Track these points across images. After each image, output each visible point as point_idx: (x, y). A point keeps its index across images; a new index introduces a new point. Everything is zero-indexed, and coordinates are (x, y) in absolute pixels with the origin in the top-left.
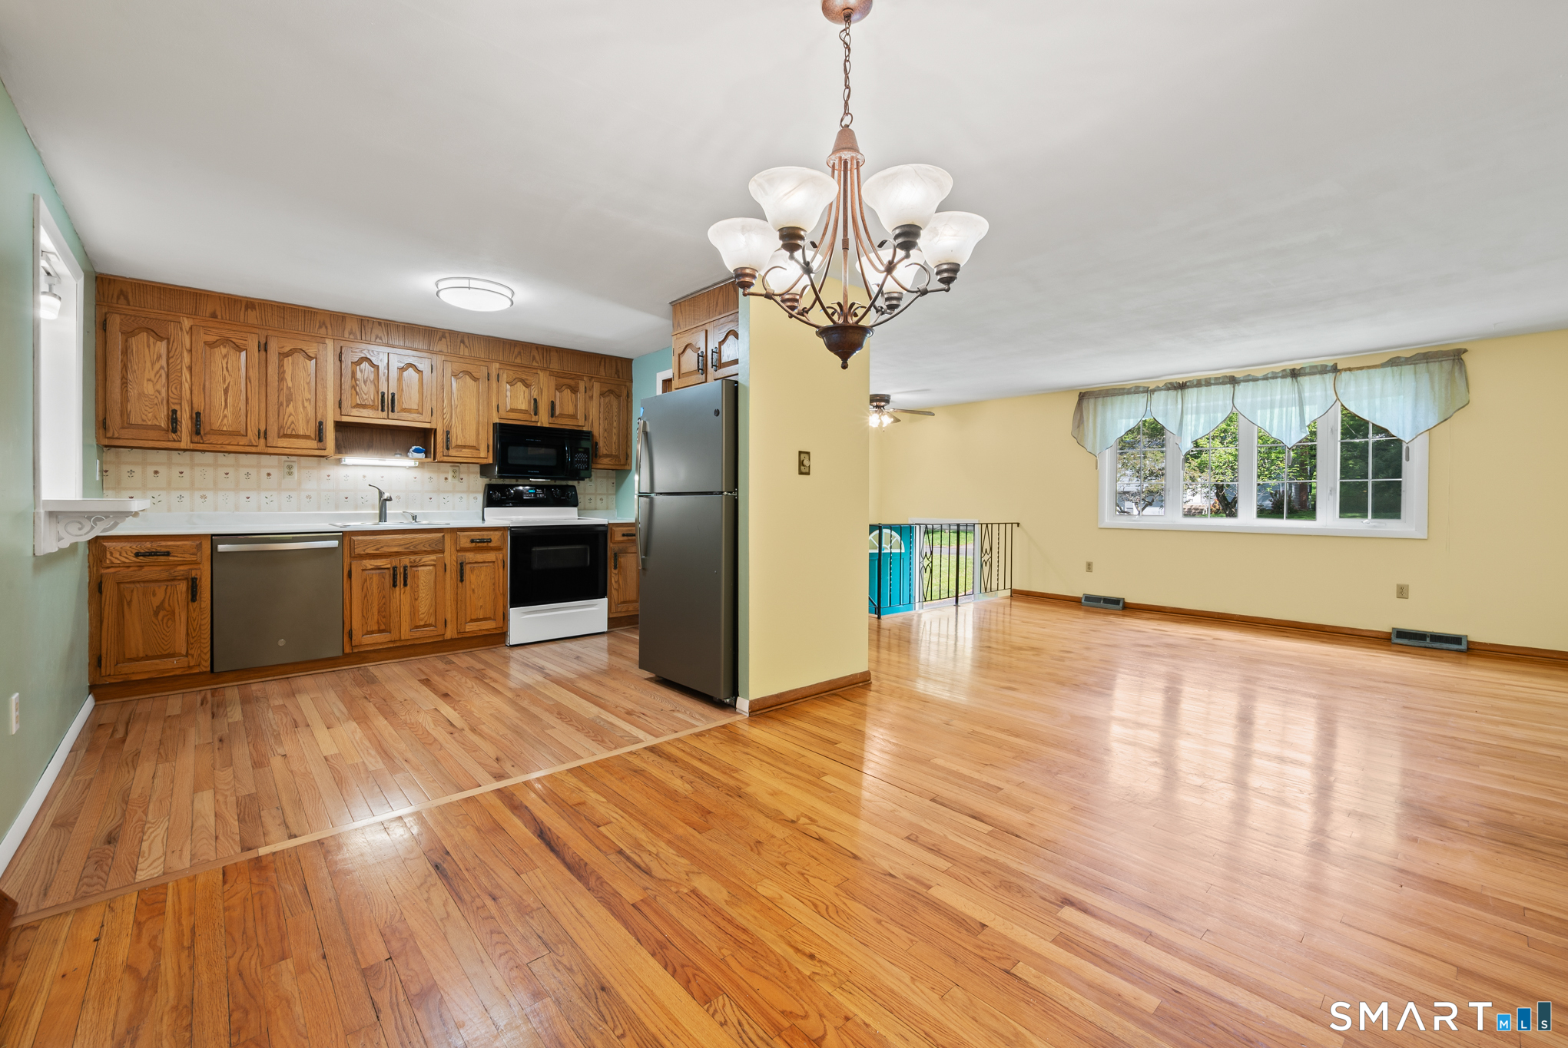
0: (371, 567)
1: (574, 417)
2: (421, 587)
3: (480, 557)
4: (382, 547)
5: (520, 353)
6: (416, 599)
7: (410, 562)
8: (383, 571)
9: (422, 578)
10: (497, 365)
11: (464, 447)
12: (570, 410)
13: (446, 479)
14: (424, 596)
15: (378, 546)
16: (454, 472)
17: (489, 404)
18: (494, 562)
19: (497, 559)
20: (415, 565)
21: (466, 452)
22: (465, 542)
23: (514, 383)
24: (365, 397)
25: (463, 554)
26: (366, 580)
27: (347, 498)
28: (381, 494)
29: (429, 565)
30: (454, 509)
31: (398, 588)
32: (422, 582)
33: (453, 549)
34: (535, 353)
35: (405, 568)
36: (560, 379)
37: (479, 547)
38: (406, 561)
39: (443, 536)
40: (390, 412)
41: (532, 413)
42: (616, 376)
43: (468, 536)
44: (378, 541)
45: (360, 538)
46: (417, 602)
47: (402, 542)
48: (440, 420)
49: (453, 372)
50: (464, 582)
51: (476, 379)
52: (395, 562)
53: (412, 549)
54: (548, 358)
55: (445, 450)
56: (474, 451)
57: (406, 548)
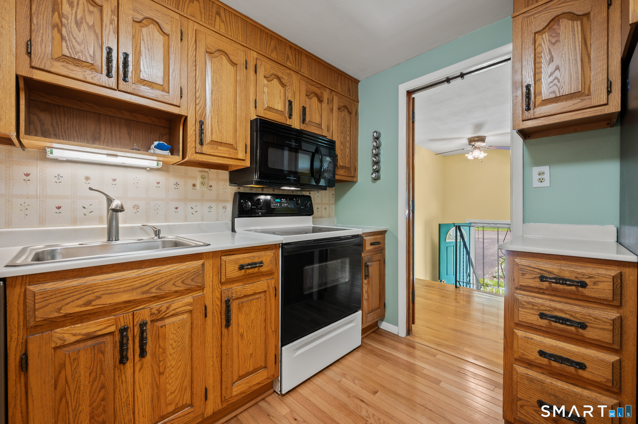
0: (73, 339)
1: (319, 126)
2: (170, 350)
3: (249, 288)
4: (99, 297)
5: (275, 47)
6: (161, 374)
7: (152, 314)
8: (100, 340)
9: (172, 336)
10: (255, 55)
11: (221, 144)
12: (317, 119)
13: (194, 185)
14: (173, 363)
15: (91, 297)
16: (203, 178)
17: (247, 97)
18: (265, 291)
19: (268, 287)
20: (158, 317)
21: (223, 151)
22: (232, 271)
23: (270, 78)
24: (78, 48)
25: (229, 286)
26: (63, 366)
27: (59, 208)
28: (110, 201)
29: (182, 313)
30: (203, 220)
31: (129, 365)
32: (171, 342)
33: (216, 281)
34: (288, 51)
35: (143, 325)
36: (310, 85)
37: (249, 274)
38: (144, 314)
39: (203, 265)
40: (121, 81)
41: (287, 115)
42: (348, 94)
43: (235, 261)
44: (89, 288)
45: (49, 286)
46: (163, 378)
47: (137, 284)
48: (192, 106)
49: (207, 47)
50: (230, 328)
51: (234, 64)
52: (124, 319)
53: (154, 292)
54: (300, 62)
55: (198, 146)
56: (232, 150)
57: (143, 293)
